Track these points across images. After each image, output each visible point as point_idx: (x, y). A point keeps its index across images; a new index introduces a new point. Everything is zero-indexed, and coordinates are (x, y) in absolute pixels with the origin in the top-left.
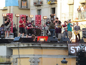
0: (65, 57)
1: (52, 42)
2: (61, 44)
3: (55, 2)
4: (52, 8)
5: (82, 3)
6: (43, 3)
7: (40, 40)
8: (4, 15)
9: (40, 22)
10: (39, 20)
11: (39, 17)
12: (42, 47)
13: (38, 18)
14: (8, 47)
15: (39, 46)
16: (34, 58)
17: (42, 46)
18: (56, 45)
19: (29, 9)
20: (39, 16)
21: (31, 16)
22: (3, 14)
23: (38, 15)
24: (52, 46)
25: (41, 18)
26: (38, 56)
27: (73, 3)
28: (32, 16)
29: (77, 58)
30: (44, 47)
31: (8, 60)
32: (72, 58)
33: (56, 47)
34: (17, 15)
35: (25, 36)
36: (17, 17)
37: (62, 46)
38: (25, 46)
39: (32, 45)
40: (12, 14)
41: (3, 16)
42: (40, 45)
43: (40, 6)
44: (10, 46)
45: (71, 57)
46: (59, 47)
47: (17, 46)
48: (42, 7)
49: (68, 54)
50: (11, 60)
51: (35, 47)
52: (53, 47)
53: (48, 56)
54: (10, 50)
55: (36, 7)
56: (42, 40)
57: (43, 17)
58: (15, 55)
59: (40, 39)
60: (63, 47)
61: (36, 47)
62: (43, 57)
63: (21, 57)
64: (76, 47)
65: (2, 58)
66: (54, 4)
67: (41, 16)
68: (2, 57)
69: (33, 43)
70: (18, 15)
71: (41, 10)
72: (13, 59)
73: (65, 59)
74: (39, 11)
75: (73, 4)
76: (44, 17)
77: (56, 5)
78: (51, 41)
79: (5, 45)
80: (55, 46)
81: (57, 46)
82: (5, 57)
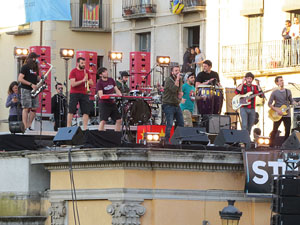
0: (232, 199)
1: (187, 146)
2: (221, 153)
3: (200, 8)
4: (189, 28)
5: (291, 12)
6: (157, 9)
7: (145, 138)
8: (19, 52)
9: (148, 75)
10: (144, 71)
11: (143, 60)
12: (152, 163)
13: (141, 61)
14: (33, 162)
15: (143, 159)
16: (124, 202)
17: (152, 159)
18: (201, 157)
19: (108, 33)
20: (143, 55)
21: (113, 56)
22: (16, 49)
23: (138, 54)
24: (186, 160)
25: (149, 64)
26: (139, 193)
27: (263, 10)
28: (119, 56)
29: (274, 202)
30: (159, 163)
31: (34, 207)
32: (256, 202)
33: (203, 164)
34: (65, 53)
35: (93, 124)
36: (67, 58)
37: (222, 157)
38: (93, 159)
39: (119, 155)
40: (48, 48)
41: (15, 54)
42: (146, 155)
43: (147, 19)
44: (41, 157)
45: (254, 199)
46: (213, 164)
47: (67, 160)
48: (152, 23)
49: (243, 189)
50: (46, 206)
51: (127, 162)
52: (193, 164)
53: (175, 194)
54: (42, 172)
55: (134, 26)
56: (153, 137)
57: (158, 57)
58: (58, 192)
59: (146, 135)
60: (225, 161)
61: (131, 162)
62: (156, 196)
63: (78, 197)
64: (271, 164)
65: (13, 202)
66: (196, 12)
67: (149, 55)
68: (12, 197)
69: (122, 150)
70: (71, 53)
71: (149, 33)
72: (52, 204)
73: (231, 203)
74: (144, 37)
75: (262, 15)
76: (161, 60)
77: (202, 16)
78: (184, 142)
79: (23, 156)
80: (199, 161)
81: (204, 161)
82: (25, 198)
